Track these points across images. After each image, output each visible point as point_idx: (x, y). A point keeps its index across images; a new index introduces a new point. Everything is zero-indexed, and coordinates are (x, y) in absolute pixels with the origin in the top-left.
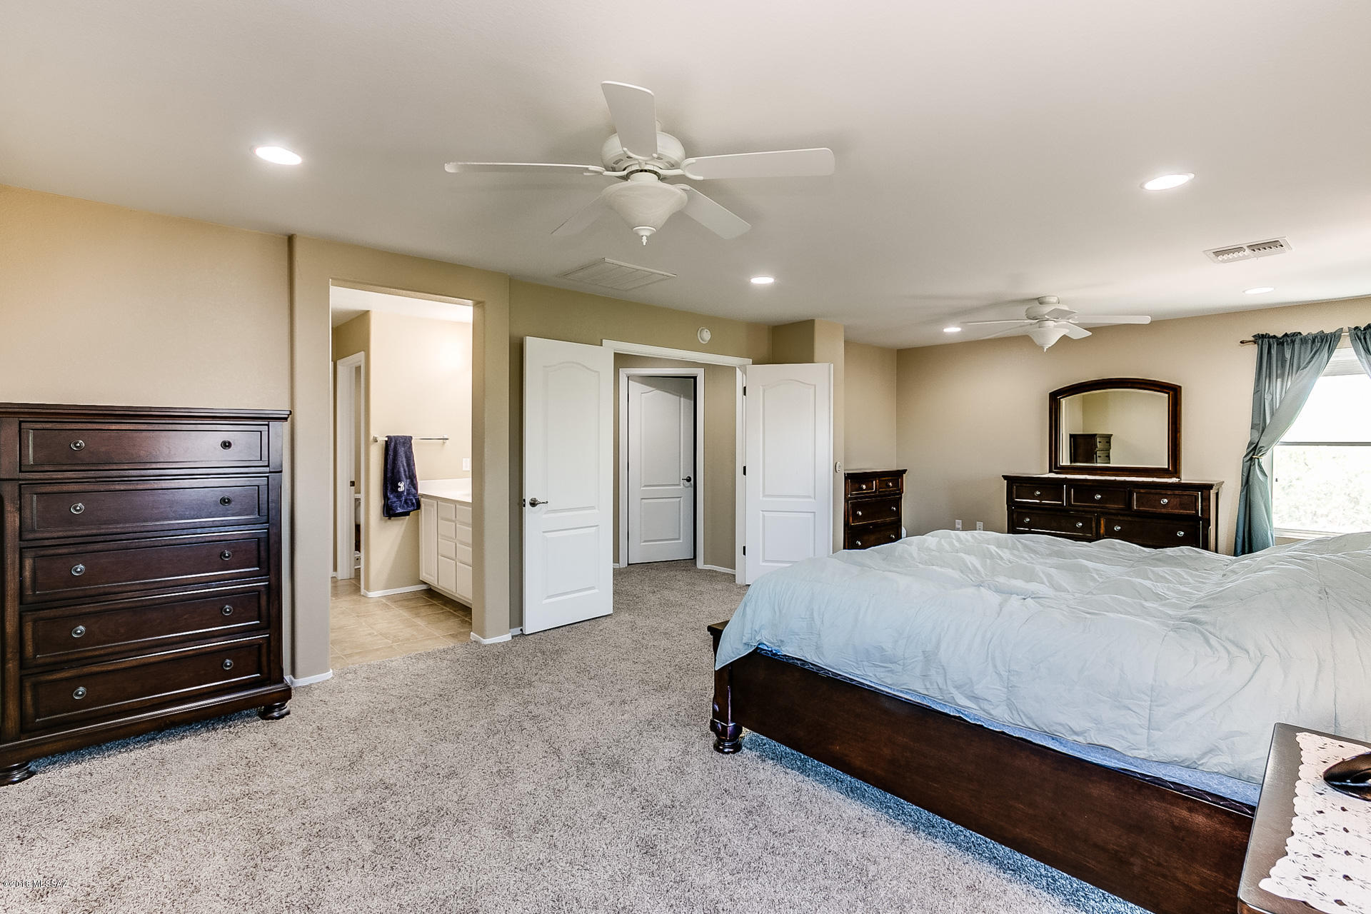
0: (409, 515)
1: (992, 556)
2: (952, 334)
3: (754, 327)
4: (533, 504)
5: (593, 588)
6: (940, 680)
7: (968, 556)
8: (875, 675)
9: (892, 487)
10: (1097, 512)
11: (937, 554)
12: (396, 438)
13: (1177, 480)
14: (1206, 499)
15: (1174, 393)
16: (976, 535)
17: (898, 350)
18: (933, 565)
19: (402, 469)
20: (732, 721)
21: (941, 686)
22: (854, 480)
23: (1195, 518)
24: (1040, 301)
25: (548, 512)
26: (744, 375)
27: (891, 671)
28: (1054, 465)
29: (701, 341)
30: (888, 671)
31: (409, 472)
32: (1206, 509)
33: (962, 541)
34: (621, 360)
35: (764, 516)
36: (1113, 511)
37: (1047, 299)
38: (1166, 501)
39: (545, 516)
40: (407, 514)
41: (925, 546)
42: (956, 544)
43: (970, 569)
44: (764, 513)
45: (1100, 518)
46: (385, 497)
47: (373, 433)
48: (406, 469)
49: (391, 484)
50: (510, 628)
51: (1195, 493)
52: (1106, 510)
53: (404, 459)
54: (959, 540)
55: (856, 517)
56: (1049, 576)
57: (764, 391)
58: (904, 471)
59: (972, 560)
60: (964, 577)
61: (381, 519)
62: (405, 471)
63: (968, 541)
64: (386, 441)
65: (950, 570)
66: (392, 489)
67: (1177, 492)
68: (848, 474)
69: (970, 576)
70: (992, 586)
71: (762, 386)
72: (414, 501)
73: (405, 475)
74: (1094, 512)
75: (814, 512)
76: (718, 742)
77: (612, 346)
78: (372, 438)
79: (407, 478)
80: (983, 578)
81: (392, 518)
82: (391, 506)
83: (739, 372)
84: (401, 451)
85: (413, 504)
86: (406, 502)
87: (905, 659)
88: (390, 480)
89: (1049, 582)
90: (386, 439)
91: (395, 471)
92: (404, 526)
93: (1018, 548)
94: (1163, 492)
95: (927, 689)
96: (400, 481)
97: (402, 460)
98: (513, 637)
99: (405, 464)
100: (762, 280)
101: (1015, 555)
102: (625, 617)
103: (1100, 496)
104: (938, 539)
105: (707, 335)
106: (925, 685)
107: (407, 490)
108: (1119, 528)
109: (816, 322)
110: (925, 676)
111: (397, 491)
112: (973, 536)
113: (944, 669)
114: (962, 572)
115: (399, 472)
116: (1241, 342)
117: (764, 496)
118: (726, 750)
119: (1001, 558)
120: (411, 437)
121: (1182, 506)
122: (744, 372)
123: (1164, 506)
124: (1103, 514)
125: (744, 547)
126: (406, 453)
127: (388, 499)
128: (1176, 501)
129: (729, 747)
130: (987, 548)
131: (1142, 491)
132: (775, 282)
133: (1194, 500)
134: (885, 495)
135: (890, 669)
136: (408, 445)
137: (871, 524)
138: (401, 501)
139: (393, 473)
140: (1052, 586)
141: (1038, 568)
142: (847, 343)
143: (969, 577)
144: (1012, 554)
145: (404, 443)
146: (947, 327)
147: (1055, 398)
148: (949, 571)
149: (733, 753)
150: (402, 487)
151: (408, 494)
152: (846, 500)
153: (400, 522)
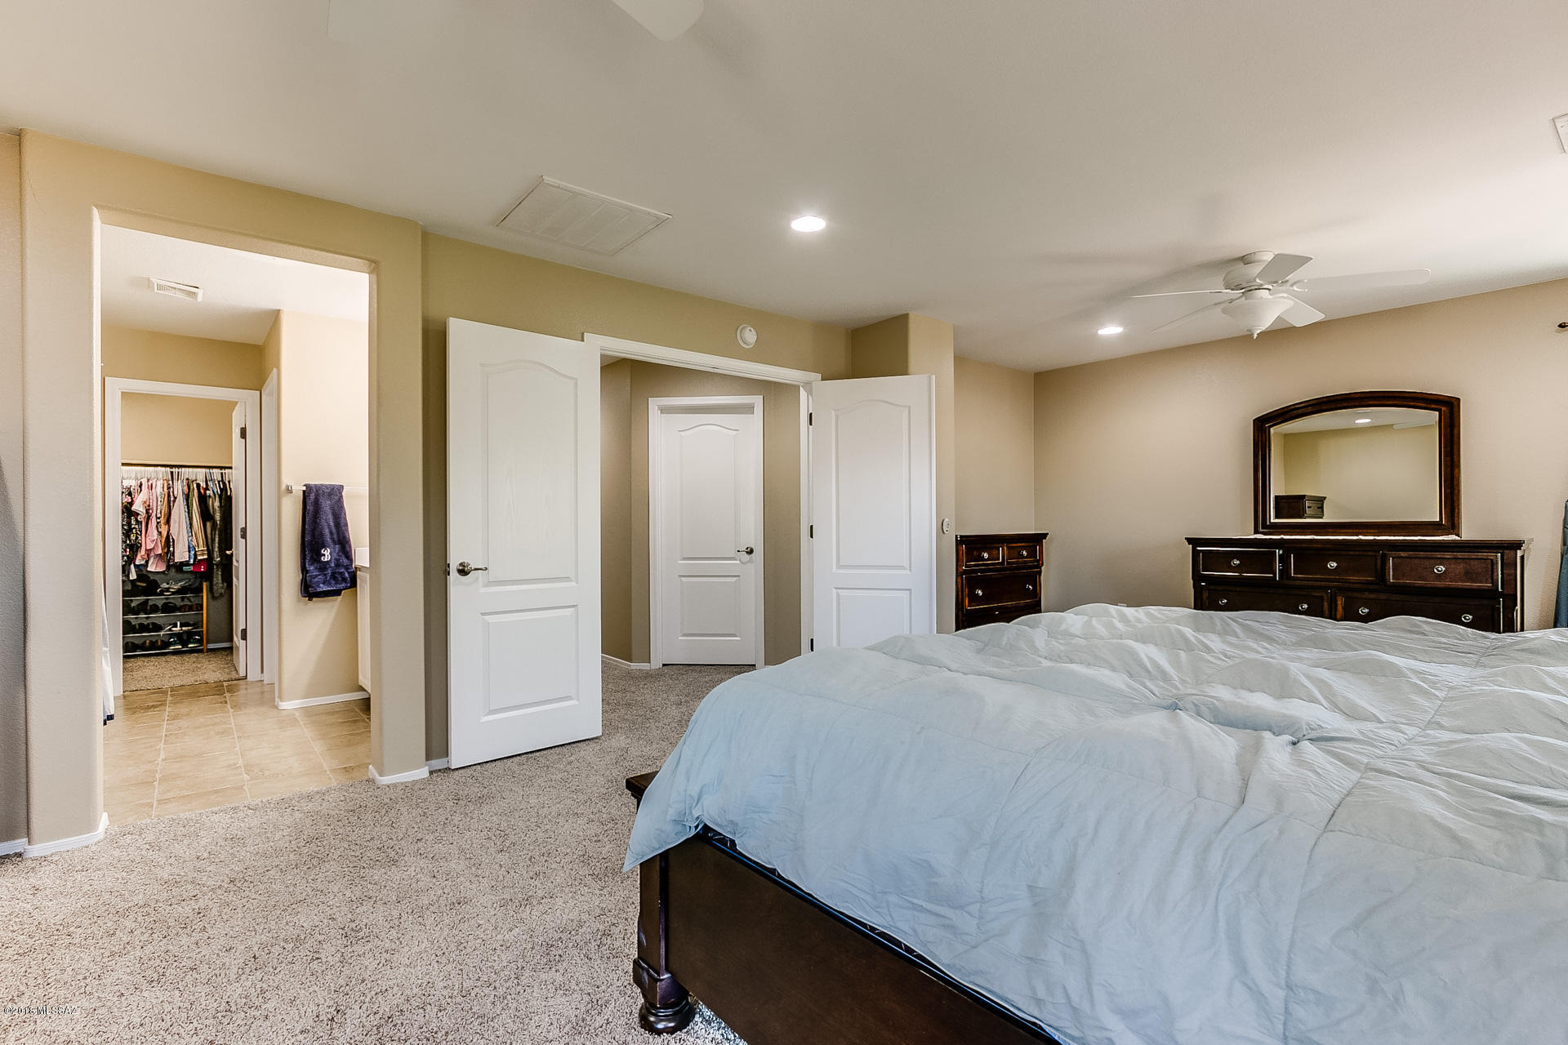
0: (340, 595)
1: (1189, 647)
2: (1109, 338)
3: (823, 328)
4: (463, 571)
5: (568, 698)
6: (1074, 984)
7: (1142, 646)
8: (915, 931)
9: (1026, 557)
10: (1330, 588)
11: (1082, 642)
12: (318, 488)
13: (1457, 538)
14: (1509, 565)
15: (1448, 409)
16: (1152, 612)
17: (1035, 374)
18: (1072, 661)
19: (327, 531)
20: (668, 970)
21: (1075, 1000)
22: (971, 546)
23: (1493, 594)
24: (1245, 260)
25: (490, 584)
26: (810, 398)
27: (951, 928)
28: (1261, 523)
29: (743, 345)
30: (944, 926)
31: (338, 534)
32: (1510, 581)
33: (1129, 621)
34: (613, 367)
35: (838, 596)
36: (1358, 586)
37: (1257, 257)
38: (1442, 568)
39: (483, 590)
40: (337, 593)
41: (1062, 628)
42: (1120, 626)
43: (1149, 672)
44: (839, 591)
45: (1336, 596)
46: (304, 570)
47: (286, 480)
48: (334, 530)
49: (311, 551)
50: (427, 759)
51: (1491, 555)
52: (1346, 585)
53: (330, 517)
54: (1124, 619)
55: (974, 599)
56: (1322, 684)
57: (837, 417)
58: (1045, 536)
59: (1149, 653)
60: (1137, 686)
61: (299, 601)
62: (331, 533)
63: (1139, 621)
64: (304, 491)
65: (1107, 672)
66: (312, 557)
67: (1459, 555)
68: (961, 536)
69: (1149, 684)
70: (1203, 708)
71: (834, 410)
72: (347, 575)
73: (332, 539)
74: (1325, 588)
75: (910, 590)
76: (647, 1009)
77: (599, 345)
78: (283, 487)
79: (334, 543)
80: (1177, 688)
81: (314, 599)
82: (311, 581)
83: (803, 394)
84: (326, 505)
85: (344, 580)
86: (333, 576)
87: (983, 900)
88: (310, 545)
89: (1326, 698)
90: (304, 488)
91: (317, 533)
92: (335, 610)
93: (1235, 632)
94: (1439, 555)
95: (1039, 1002)
96: (324, 546)
97: (327, 519)
98: (431, 773)
99: (332, 524)
100: (808, 224)
101: (1230, 644)
102: (620, 741)
103: (1335, 564)
104: (1086, 618)
105: (750, 336)
106: (1033, 989)
107: (335, 559)
108: (1367, 610)
109: (910, 315)
110: (1033, 961)
111: (319, 561)
112: (1148, 614)
113: (1084, 951)
114: (1131, 676)
115: (322, 535)
116: (1560, 326)
117: (839, 566)
118: (660, 1026)
119: (1209, 650)
120: (343, 486)
121: (1469, 575)
122: (810, 392)
123: (1439, 577)
124: (1341, 590)
125: (812, 640)
126: (333, 509)
127: (307, 572)
128: (1460, 568)
129: (667, 1018)
130: (1179, 631)
131: (1403, 554)
132: (827, 226)
133: (1490, 566)
134: (1018, 568)
135: (948, 922)
136: (337, 498)
137: (997, 608)
138: (325, 575)
139: (313, 536)
140: (1335, 706)
141: (1295, 668)
142: (960, 360)
143: (1146, 687)
144: (1224, 642)
145: (330, 494)
146: (1102, 325)
147: (1262, 426)
148: (1104, 675)
149: (671, 1031)
150: (327, 555)
151: (338, 565)
152: (959, 574)
153: (330, 604)
